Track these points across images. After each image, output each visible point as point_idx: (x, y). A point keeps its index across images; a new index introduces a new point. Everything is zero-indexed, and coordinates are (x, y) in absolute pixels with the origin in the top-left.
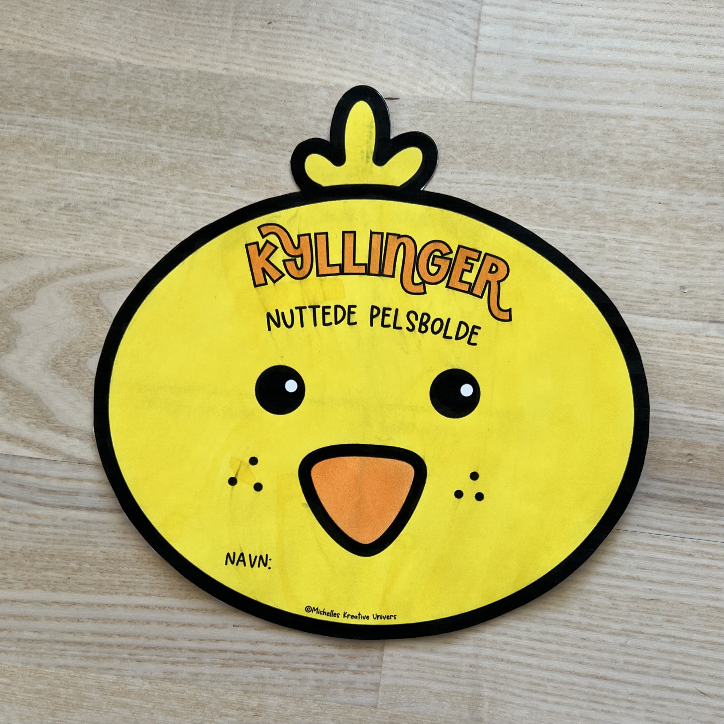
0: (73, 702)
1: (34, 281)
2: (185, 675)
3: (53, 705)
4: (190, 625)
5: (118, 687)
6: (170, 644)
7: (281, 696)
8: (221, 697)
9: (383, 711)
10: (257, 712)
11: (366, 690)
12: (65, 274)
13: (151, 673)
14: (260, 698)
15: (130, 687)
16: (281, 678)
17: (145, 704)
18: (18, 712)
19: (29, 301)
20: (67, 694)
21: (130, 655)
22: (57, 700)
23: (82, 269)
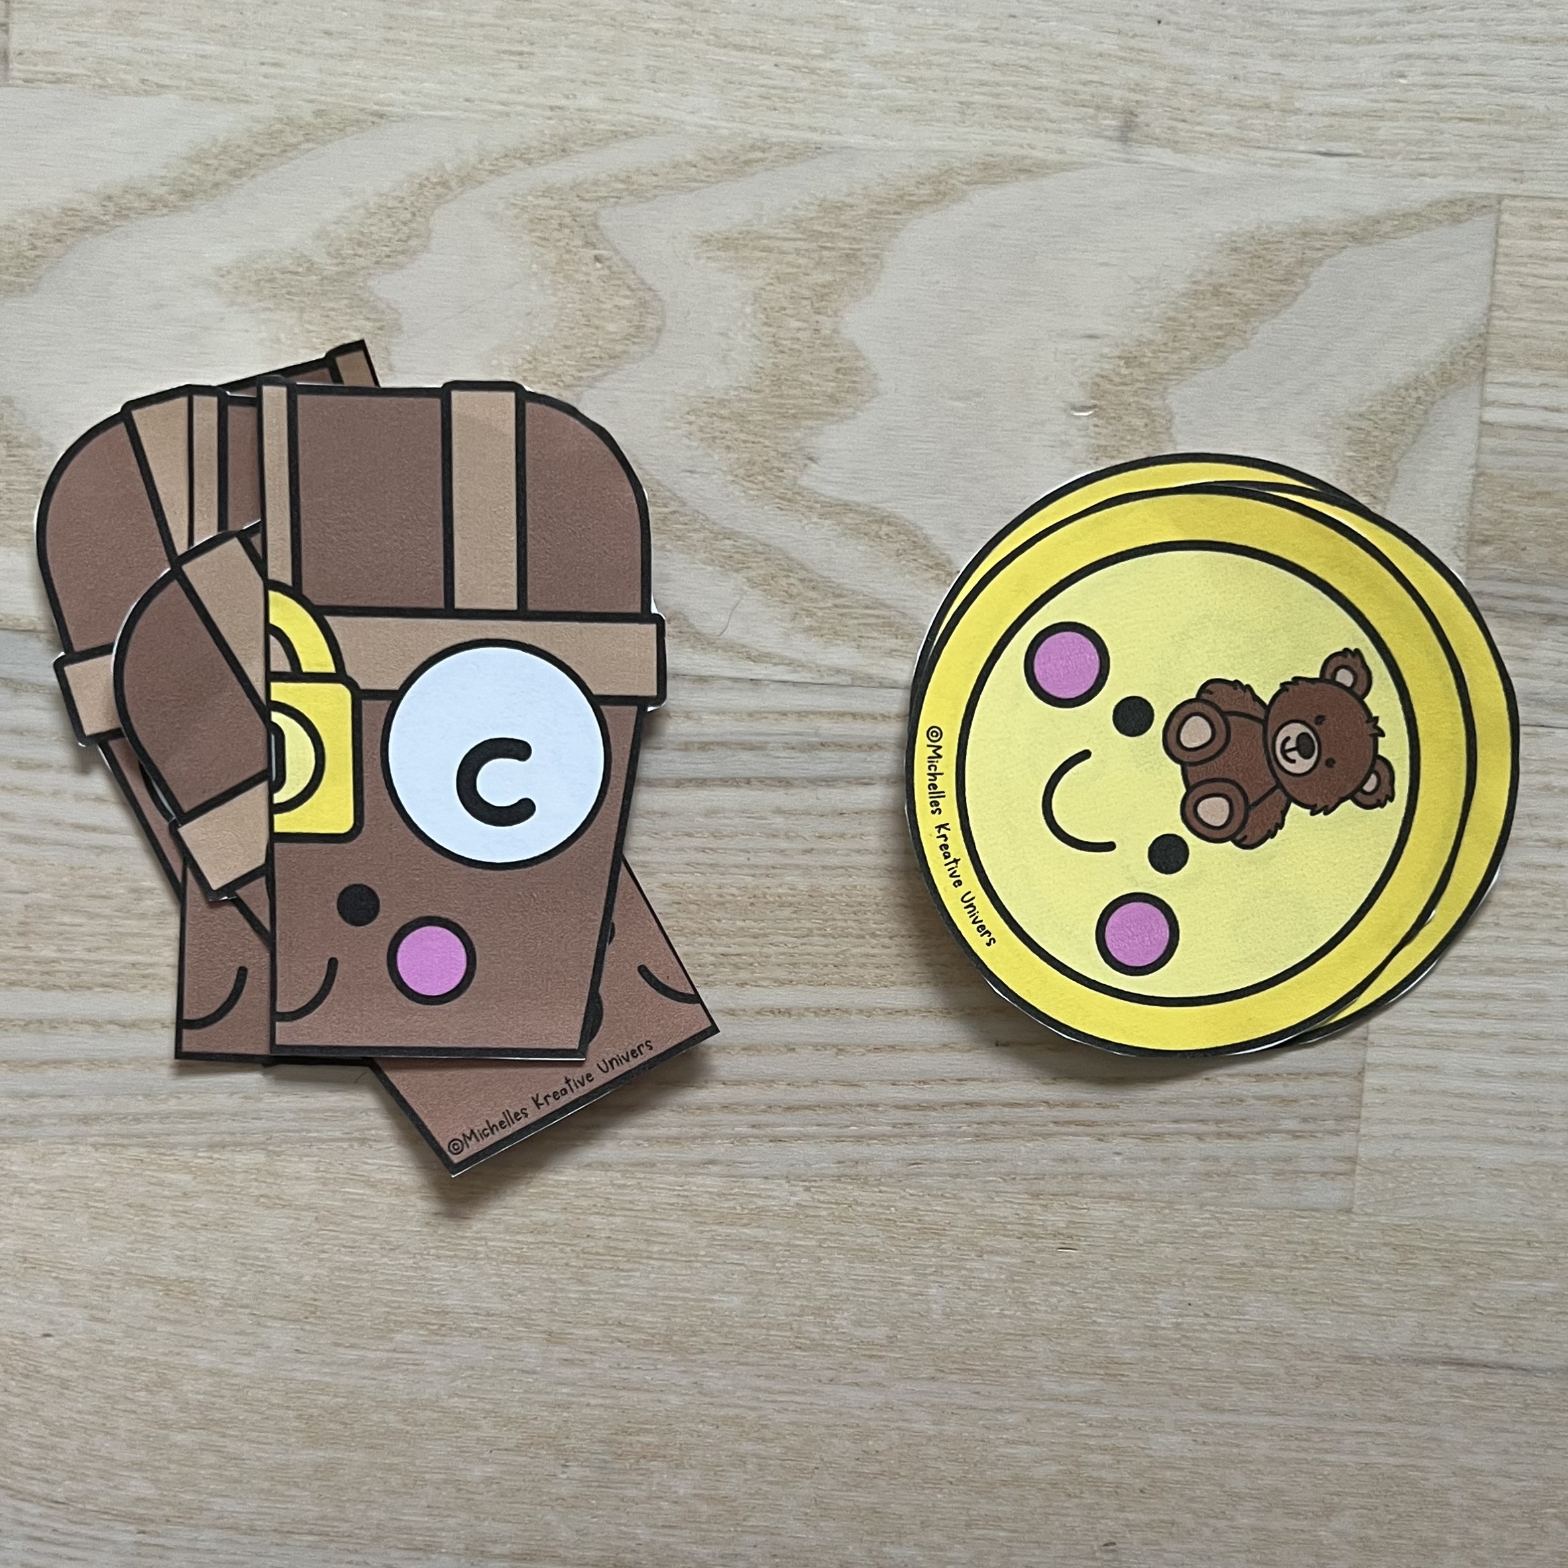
0: (628, 1246)
1: (421, 185)
2: (891, 1166)
3: (578, 1257)
4: (893, 1048)
5: (732, 1204)
6: (848, 1094)
7: (1123, 1199)
8: (979, 1211)
9: (1366, 1219)
10: (1066, 1239)
11: (1324, 1174)
12: (502, 163)
13: (808, 1165)
14: (1073, 1208)
15: (760, 1202)
16: (1117, 1158)
17: (799, 1239)
18: (494, 1279)
19: (413, 243)
20: (611, 1230)
21: (753, 1126)
22: (585, 1243)
23: (547, 147)
